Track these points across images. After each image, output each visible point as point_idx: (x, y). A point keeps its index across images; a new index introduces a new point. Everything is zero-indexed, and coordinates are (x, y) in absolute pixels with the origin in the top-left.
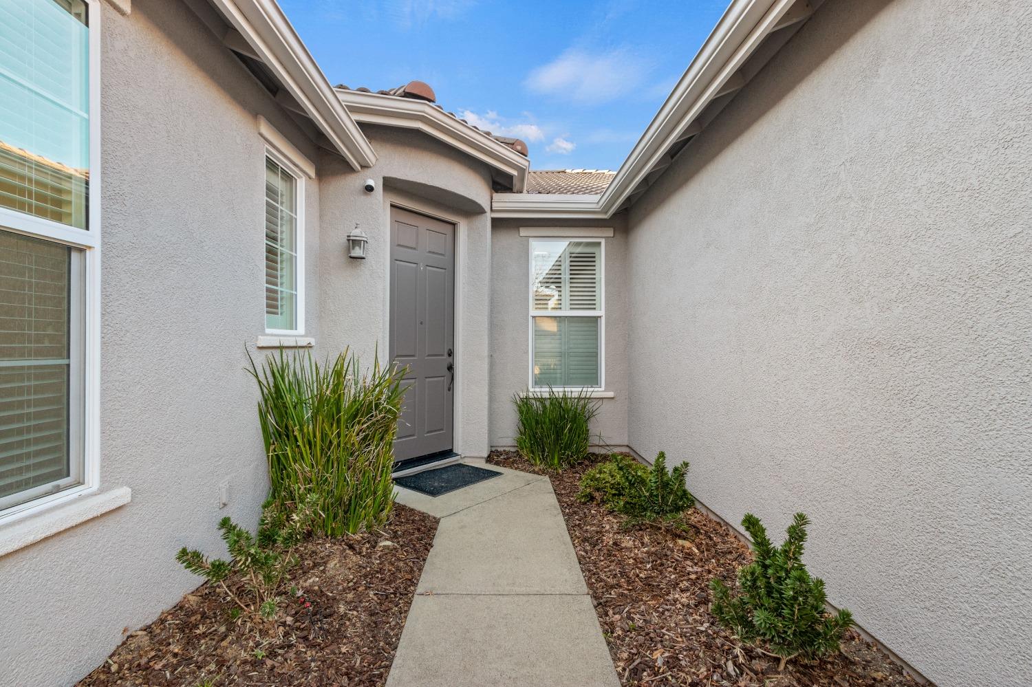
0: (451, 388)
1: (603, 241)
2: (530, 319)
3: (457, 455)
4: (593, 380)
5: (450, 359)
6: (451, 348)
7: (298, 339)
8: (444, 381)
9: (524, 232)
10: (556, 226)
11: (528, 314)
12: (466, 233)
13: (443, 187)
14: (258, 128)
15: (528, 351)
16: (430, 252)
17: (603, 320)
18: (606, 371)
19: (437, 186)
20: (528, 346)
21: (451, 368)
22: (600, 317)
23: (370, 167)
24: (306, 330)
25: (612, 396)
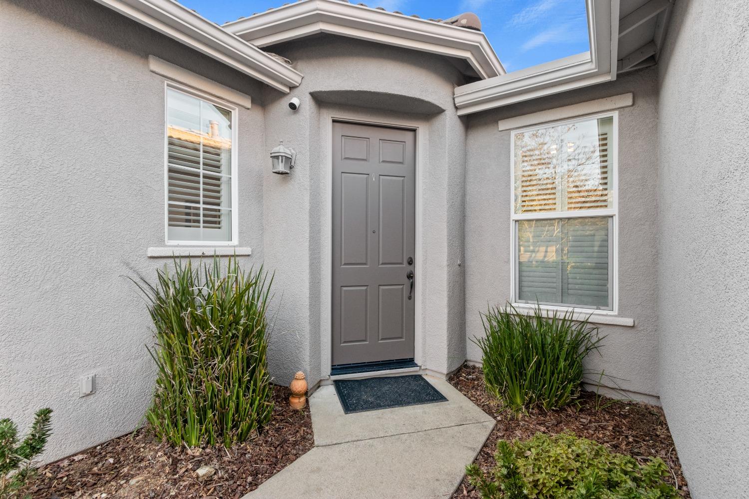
0: (411, 297)
1: (615, 115)
2: (512, 224)
3: (416, 365)
4: (601, 299)
5: (410, 268)
6: (412, 256)
7: (217, 249)
8: (402, 288)
9: (503, 125)
10: (545, 110)
11: (509, 218)
12: (428, 137)
13: (373, 89)
14: (148, 67)
15: (509, 260)
16: (383, 161)
17: (616, 220)
18: (620, 289)
19: (365, 90)
20: (509, 254)
21: (411, 276)
22: (612, 217)
23: (297, 87)
24: (239, 241)
25: (632, 324)
